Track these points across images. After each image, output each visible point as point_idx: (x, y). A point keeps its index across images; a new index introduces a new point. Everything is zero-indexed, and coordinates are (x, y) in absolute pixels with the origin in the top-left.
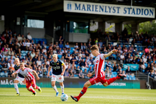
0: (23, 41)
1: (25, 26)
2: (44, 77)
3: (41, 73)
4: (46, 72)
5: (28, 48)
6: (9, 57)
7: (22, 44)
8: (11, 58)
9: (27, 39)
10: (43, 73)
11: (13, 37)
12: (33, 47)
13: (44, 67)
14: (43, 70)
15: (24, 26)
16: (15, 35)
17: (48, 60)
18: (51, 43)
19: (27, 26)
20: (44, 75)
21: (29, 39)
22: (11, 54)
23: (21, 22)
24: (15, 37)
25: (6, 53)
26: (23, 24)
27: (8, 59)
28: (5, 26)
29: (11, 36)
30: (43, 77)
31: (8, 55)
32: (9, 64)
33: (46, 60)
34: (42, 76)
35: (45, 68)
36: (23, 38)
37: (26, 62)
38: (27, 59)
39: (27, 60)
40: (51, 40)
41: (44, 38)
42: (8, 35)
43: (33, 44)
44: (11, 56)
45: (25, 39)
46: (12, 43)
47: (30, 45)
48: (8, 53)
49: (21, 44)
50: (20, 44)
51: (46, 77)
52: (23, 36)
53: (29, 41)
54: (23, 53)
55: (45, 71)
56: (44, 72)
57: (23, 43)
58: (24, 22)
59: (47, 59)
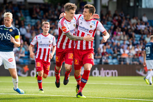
0: (137, 24)
1: (139, 7)
5: (143, 31)
6: (122, 42)
7: (136, 27)
8: (124, 43)
9: (142, 22)
11: (126, 19)
12: (149, 30)
15: (138, 6)
16: (128, 17)
19: (141, 6)
22: (124, 38)
23: (135, 3)
24: (128, 19)
25: (118, 37)
26: (137, 4)
27: (121, 44)
28: (118, 7)
29: (124, 18)
31: (120, 40)
32: (122, 50)
36: (137, 20)
37: (141, 47)
38: (142, 44)
42: (120, 18)
43: (148, 27)
44: (124, 40)
45: (139, 21)
46: (125, 26)
47: (145, 28)
48: (120, 37)
50: (134, 27)
52: (137, 18)
53: (144, 23)
54: (137, 38)
57: (138, 26)
58: (138, 2)
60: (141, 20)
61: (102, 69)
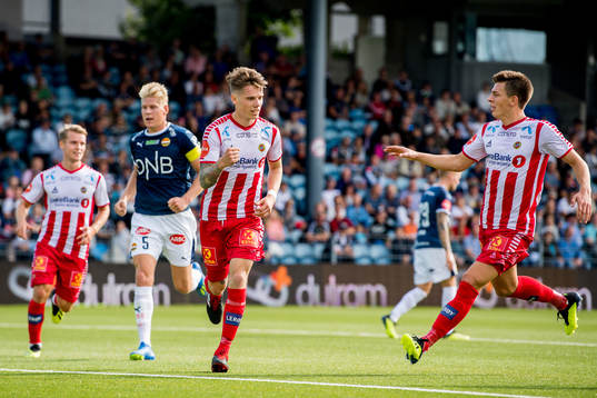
0: (458, 119)
1: (467, 58)
2: (546, 265)
3: (536, 250)
4: (554, 243)
6: (402, 182)
7: (456, 129)
8: (409, 189)
9: (476, 111)
10: (542, 249)
11: (419, 99)
13: (545, 223)
14: (545, 235)
15: (461, 55)
16: (427, 92)
17: (564, 193)
18: (577, 121)
19: (474, 55)
20: (547, 255)
21: (482, 111)
22: (410, 169)
23: (451, 43)
24: (426, 102)
25: (389, 166)
26: (460, 47)
27: (400, 191)
28: (389, 58)
29: (411, 96)
30: (541, 263)
31: (397, 174)
32: (402, 213)
33: (554, 194)
34: (538, 262)
35: (552, 229)
36: (458, 105)
37: (473, 203)
38: (475, 191)
39: (476, 195)
40: (577, 109)
41: (546, 102)
42: (398, 97)
44: (411, 178)
45: (465, 108)
46: (416, 125)
48: (398, 167)
49: (451, 130)
50: (447, 130)
51: (557, 265)
52: (458, 97)
53: (482, 116)
55: (549, 239)
56: (546, 245)
57: (461, 126)
58: (464, 41)
59: (559, 191)
60: (474, 104)
61: (332, 279)
